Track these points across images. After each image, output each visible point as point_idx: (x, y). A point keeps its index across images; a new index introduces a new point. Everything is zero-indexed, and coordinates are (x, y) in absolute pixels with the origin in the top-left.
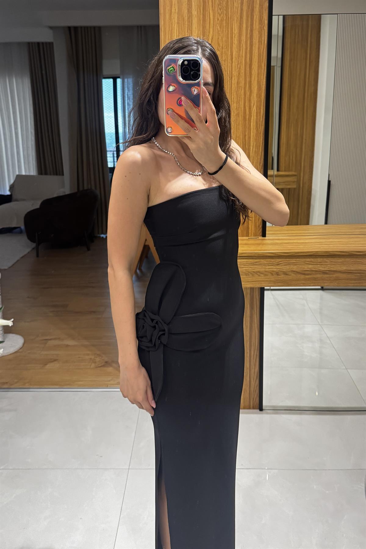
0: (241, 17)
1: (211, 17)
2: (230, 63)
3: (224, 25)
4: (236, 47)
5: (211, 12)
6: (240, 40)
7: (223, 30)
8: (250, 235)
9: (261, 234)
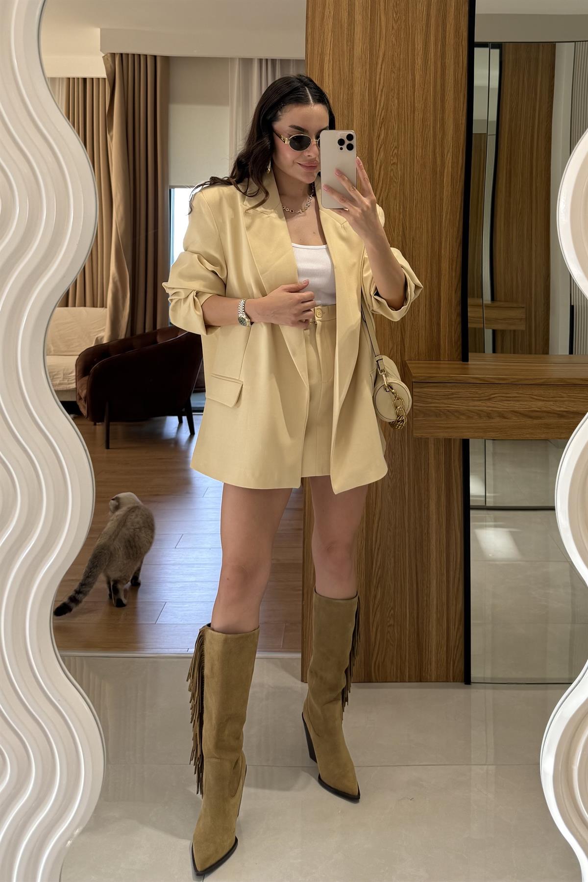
0: (428, 26)
1: (383, 24)
2: (411, 91)
3: (402, 36)
4: (421, 68)
5: (382, 17)
6: (425, 61)
7: (401, 45)
8: (442, 359)
9: (460, 357)
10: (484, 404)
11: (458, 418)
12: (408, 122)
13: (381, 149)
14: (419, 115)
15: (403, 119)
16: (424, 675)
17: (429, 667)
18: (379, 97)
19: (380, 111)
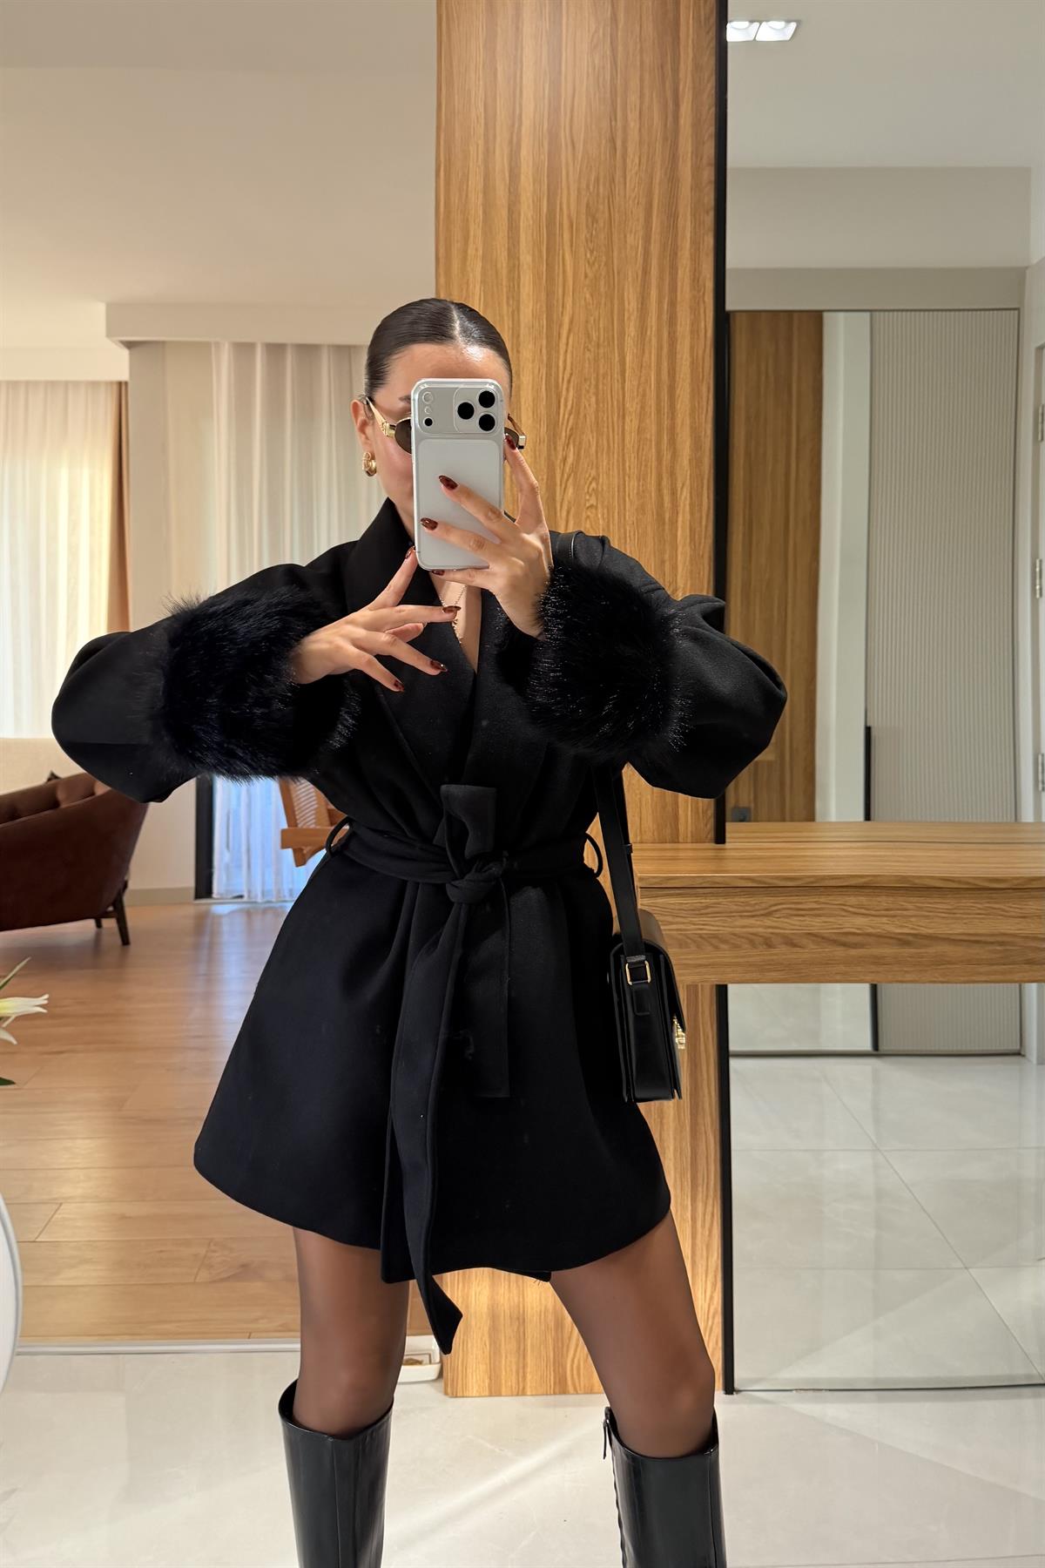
0: (646, 271)
1: (569, 268)
2: (618, 381)
3: (602, 289)
4: (634, 342)
5: (568, 257)
6: (642, 329)
7: (600, 304)
8: (681, 841)
9: (712, 835)
10: (759, 923)
11: (717, 948)
12: (614, 437)
13: (568, 484)
14: (631, 424)
15: (605, 430)
18: (564, 393)
19: (566, 416)
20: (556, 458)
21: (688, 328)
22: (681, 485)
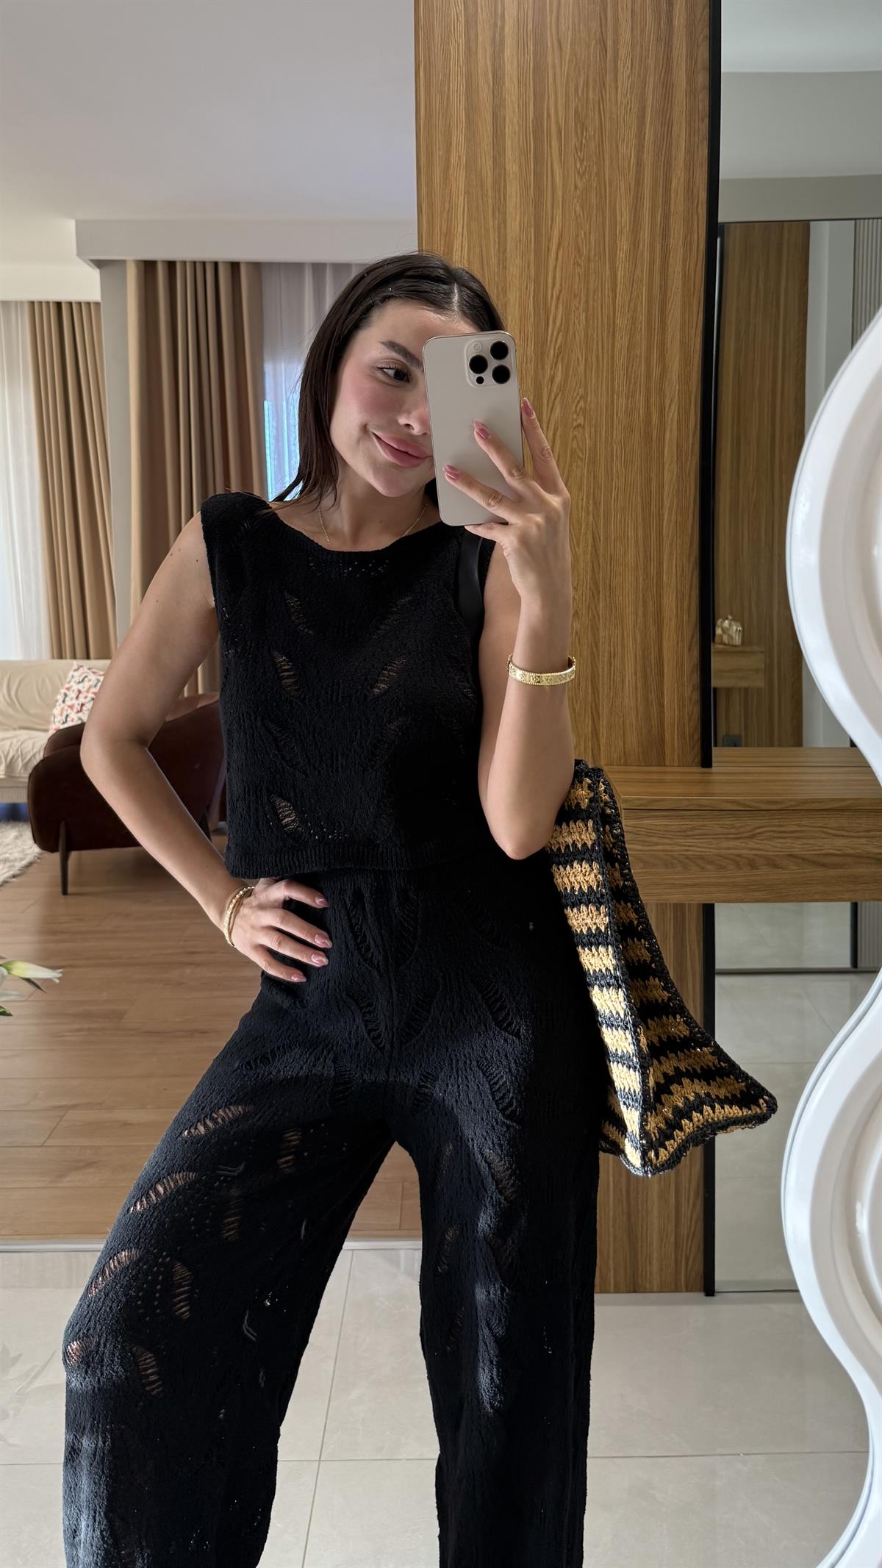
0: (639, 182)
1: (558, 179)
2: (609, 297)
3: (593, 200)
4: (626, 257)
6: (634, 243)
7: (591, 216)
8: (667, 763)
9: (698, 759)
10: (744, 845)
11: (702, 868)
12: (603, 353)
13: (556, 402)
14: (621, 341)
15: (595, 347)
16: (640, 1281)
17: (648, 1269)
18: (552, 309)
19: (555, 334)
20: (544, 377)
21: (681, 243)
22: (669, 401)
